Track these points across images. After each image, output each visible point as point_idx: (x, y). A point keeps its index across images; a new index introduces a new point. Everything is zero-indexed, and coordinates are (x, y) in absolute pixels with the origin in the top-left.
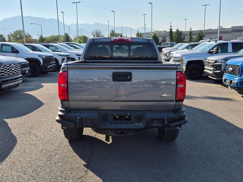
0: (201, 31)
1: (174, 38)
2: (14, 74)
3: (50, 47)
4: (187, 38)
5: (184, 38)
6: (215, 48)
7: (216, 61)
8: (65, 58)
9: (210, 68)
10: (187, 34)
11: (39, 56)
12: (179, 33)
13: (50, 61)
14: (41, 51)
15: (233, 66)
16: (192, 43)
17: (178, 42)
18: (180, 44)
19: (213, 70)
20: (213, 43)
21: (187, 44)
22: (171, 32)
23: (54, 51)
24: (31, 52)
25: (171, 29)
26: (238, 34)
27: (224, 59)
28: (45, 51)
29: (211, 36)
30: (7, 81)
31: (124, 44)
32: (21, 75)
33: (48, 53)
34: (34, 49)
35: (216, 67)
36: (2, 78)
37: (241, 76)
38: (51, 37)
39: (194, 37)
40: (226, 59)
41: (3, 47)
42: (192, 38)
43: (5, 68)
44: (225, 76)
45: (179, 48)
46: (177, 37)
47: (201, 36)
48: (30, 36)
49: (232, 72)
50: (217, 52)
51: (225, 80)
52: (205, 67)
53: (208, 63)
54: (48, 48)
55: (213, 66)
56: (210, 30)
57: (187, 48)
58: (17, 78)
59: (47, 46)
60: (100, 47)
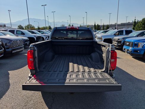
0: (108, 25)
1: (96, 28)
2: (19, 45)
3: (41, 32)
4: (102, 28)
5: (101, 28)
6: (117, 33)
7: (119, 39)
8: (47, 37)
9: (116, 43)
10: (102, 27)
11: (35, 36)
12: (98, 26)
13: (40, 38)
14: (36, 34)
15: (129, 42)
16: (105, 30)
17: (98, 30)
18: (99, 31)
19: (117, 44)
20: (116, 30)
21: (103, 31)
22: (95, 25)
23: (42, 34)
24: (31, 34)
25: (95, 24)
26: (123, 26)
27: (123, 38)
28: (38, 34)
29: (112, 27)
30: (15, 49)
31: (74, 31)
32: (23, 46)
33: (39, 34)
34: (33, 33)
35: (119, 42)
36: (12, 48)
37: (133, 47)
38: (43, 27)
39: (105, 28)
40: (124, 38)
41: (18, 32)
42: (104, 28)
43: (14, 43)
44: (124, 47)
45: (99, 33)
46: (98, 28)
47: (108, 27)
48: (34, 27)
49: (129, 45)
50: (118, 35)
51: (125, 49)
52: (113, 42)
53: (115, 40)
54: (40, 32)
55: (117, 41)
56: (111, 24)
57: (103, 32)
58: (21, 48)
59: (39, 32)
60: (62, 32)
